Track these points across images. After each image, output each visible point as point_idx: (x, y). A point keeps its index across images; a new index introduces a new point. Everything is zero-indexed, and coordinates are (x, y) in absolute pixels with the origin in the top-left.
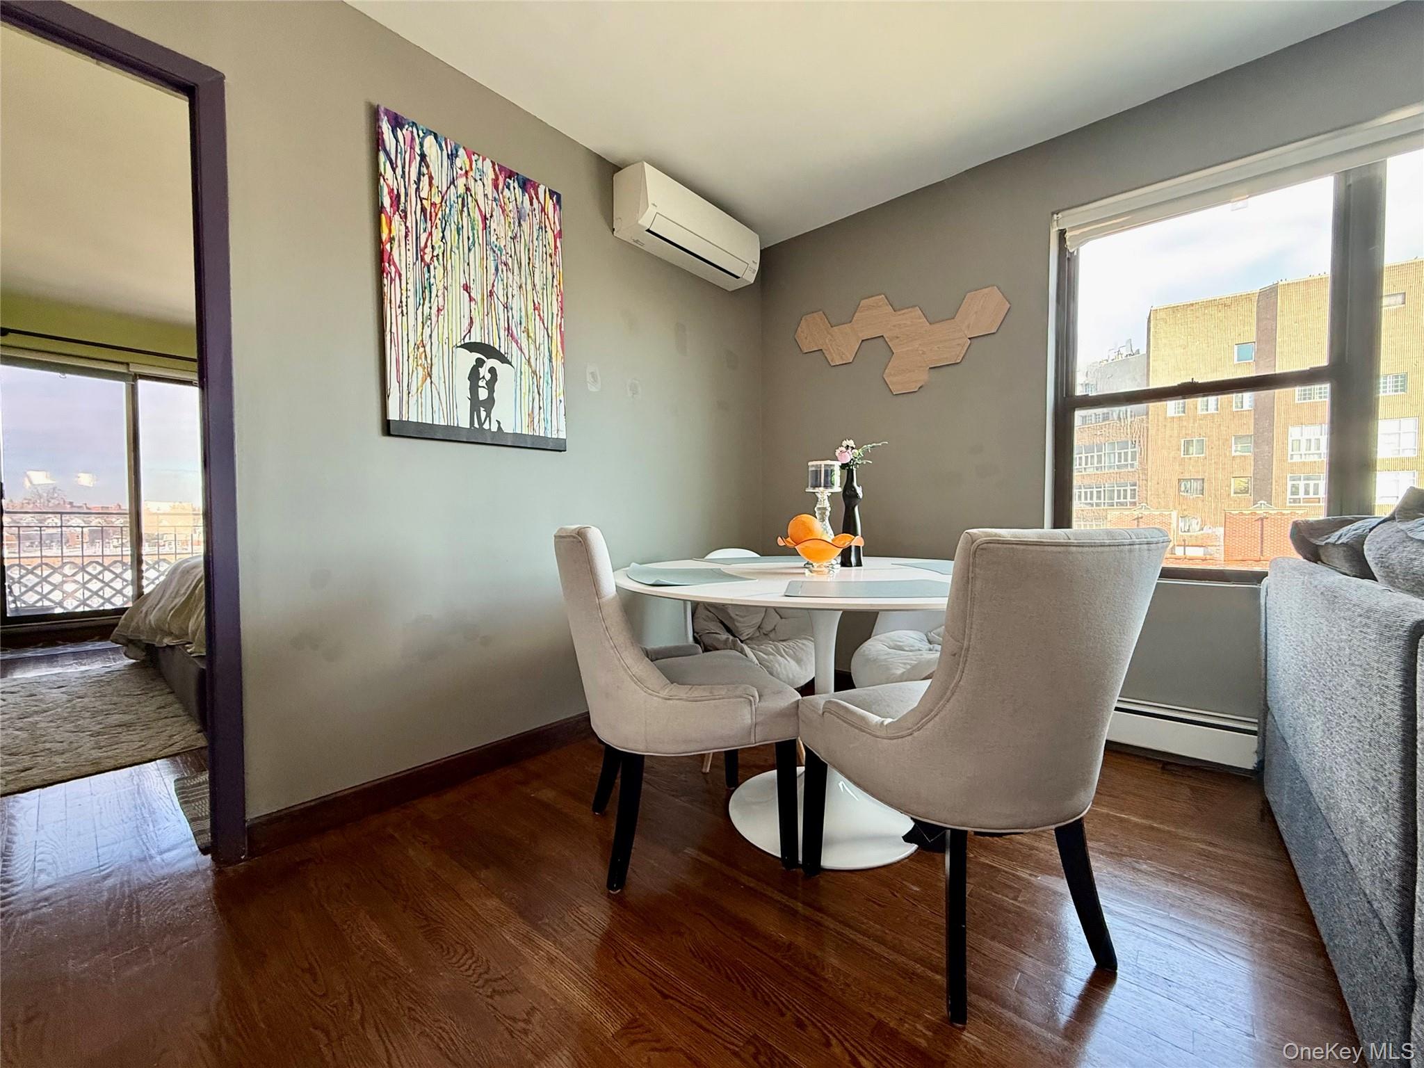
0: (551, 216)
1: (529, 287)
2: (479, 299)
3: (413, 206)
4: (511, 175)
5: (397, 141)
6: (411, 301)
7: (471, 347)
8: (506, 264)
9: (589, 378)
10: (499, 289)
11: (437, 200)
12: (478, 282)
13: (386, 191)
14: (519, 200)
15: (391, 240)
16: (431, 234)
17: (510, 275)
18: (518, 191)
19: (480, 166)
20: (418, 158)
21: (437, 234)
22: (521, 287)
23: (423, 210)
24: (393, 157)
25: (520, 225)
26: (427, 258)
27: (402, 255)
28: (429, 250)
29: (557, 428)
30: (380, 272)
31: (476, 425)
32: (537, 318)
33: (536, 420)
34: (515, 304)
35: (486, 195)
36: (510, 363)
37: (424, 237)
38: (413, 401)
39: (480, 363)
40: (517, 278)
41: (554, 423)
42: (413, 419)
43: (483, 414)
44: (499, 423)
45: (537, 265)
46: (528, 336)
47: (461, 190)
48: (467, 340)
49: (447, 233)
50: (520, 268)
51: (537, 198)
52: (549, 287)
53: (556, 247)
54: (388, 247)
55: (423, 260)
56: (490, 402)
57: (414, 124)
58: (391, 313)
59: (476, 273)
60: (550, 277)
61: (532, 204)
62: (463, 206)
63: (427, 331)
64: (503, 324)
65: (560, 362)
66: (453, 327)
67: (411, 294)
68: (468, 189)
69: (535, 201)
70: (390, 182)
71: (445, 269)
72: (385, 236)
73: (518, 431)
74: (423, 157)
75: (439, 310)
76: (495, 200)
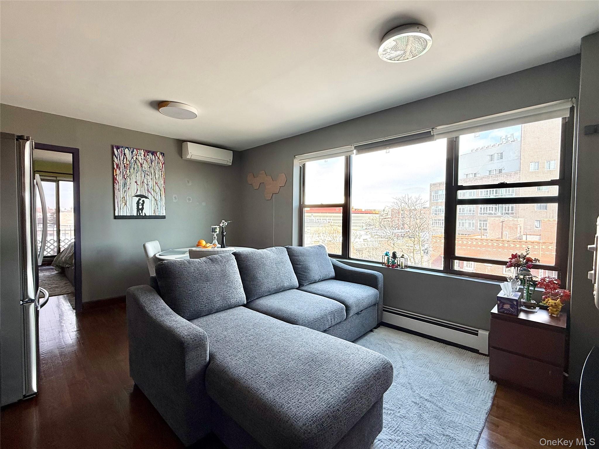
0: (161, 159)
1: (154, 178)
2: (139, 184)
3: (122, 166)
4: (149, 152)
5: (118, 152)
6: (121, 188)
7: (137, 196)
8: (147, 174)
9: (174, 198)
10: (145, 181)
11: (128, 163)
12: (139, 180)
13: (115, 164)
14: (151, 158)
15: (116, 175)
16: (126, 171)
17: (148, 176)
18: (151, 155)
19: (140, 152)
20: (123, 155)
21: (128, 171)
22: (152, 179)
23: (125, 166)
24: (117, 156)
25: (151, 164)
26: (125, 177)
27: (119, 178)
28: (126, 175)
29: (163, 213)
30: (114, 183)
31: (138, 215)
32: (157, 186)
33: (156, 212)
34: (150, 184)
35: (142, 159)
36: (148, 198)
37: (125, 172)
38: (121, 210)
39: (140, 199)
40: (150, 177)
42: (121, 215)
43: (140, 212)
44: (145, 213)
45: (157, 173)
46: (154, 191)
48: (136, 195)
49: (131, 170)
50: (151, 174)
51: (157, 156)
52: (160, 178)
53: (162, 167)
54: (115, 177)
55: (124, 178)
56: (143, 209)
57: (122, 147)
58: (116, 191)
59: (139, 178)
60: (161, 175)
61: (155, 158)
62: (135, 163)
63: (125, 194)
64: (146, 189)
65: (164, 196)
66: (133, 191)
67: (121, 186)
68: (136, 158)
69: (156, 157)
70: (116, 162)
71: (130, 179)
72: (115, 174)
73: (151, 215)
74: (125, 154)
75: (128, 189)
76: (144, 159)
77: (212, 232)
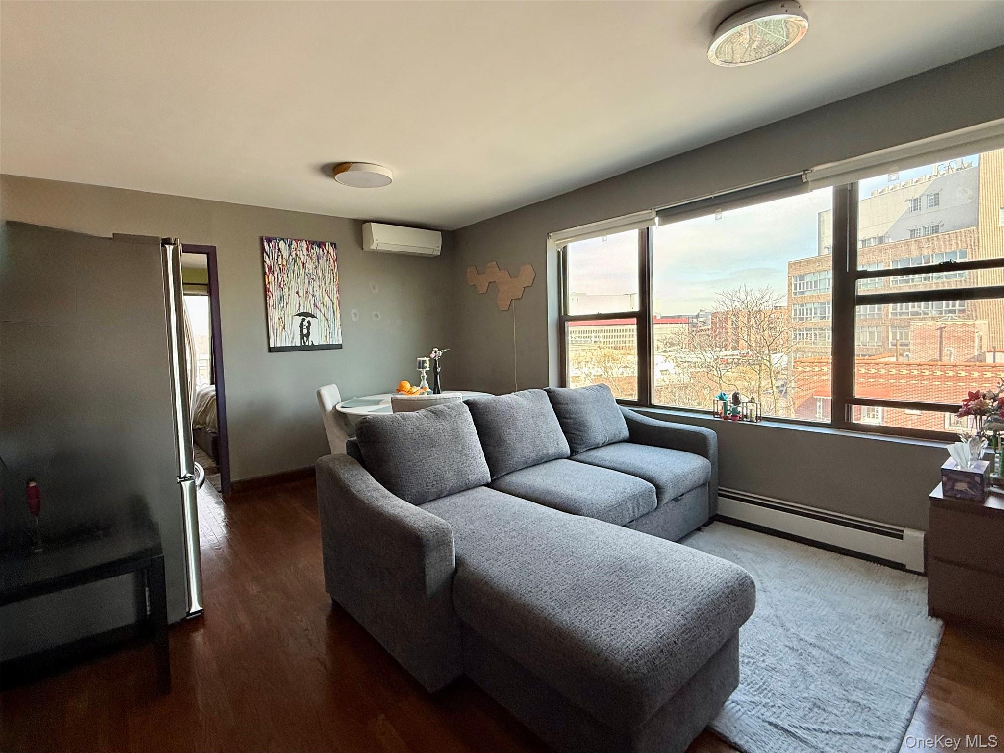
0: (332, 254)
1: (323, 285)
2: (302, 295)
3: (276, 269)
4: (314, 243)
5: (270, 247)
6: (277, 303)
7: (299, 315)
8: (313, 279)
9: (353, 315)
10: (310, 290)
11: (285, 263)
12: (302, 289)
13: (266, 266)
14: (318, 252)
15: (269, 283)
16: (283, 277)
17: (315, 282)
18: (317, 248)
19: (301, 244)
20: (277, 250)
21: (285, 276)
22: (319, 286)
23: (280, 268)
24: (268, 253)
25: (318, 262)
26: (282, 286)
27: (273, 288)
28: (282, 283)
29: (338, 340)
30: (266, 295)
31: (303, 344)
32: (327, 297)
33: (328, 338)
34: (317, 294)
35: (304, 255)
36: (316, 318)
37: (280, 278)
38: (279, 339)
39: (304, 320)
40: (318, 283)
41: (336, 338)
42: (279, 346)
43: (305, 339)
44: (312, 342)
45: (326, 275)
46: (324, 305)
47: (294, 256)
48: (298, 312)
49: (289, 274)
50: (319, 279)
51: (325, 248)
52: (332, 283)
53: (335, 266)
54: (268, 286)
55: (280, 287)
56: (308, 335)
57: (275, 238)
58: (270, 309)
59: (301, 286)
60: (332, 278)
61: (323, 252)
62: (295, 262)
63: (283, 312)
64: (313, 303)
65: (338, 312)
66: (293, 309)
67: (276, 300)
68: (296, 255)
69: (325, 250)
70: (268, 263)
71: (289, 288)
72: (267, 283)
73: (321, 344)
74: (279, 249)
75: (287, 304)
76: (307, 255)
77: (419, 368)
